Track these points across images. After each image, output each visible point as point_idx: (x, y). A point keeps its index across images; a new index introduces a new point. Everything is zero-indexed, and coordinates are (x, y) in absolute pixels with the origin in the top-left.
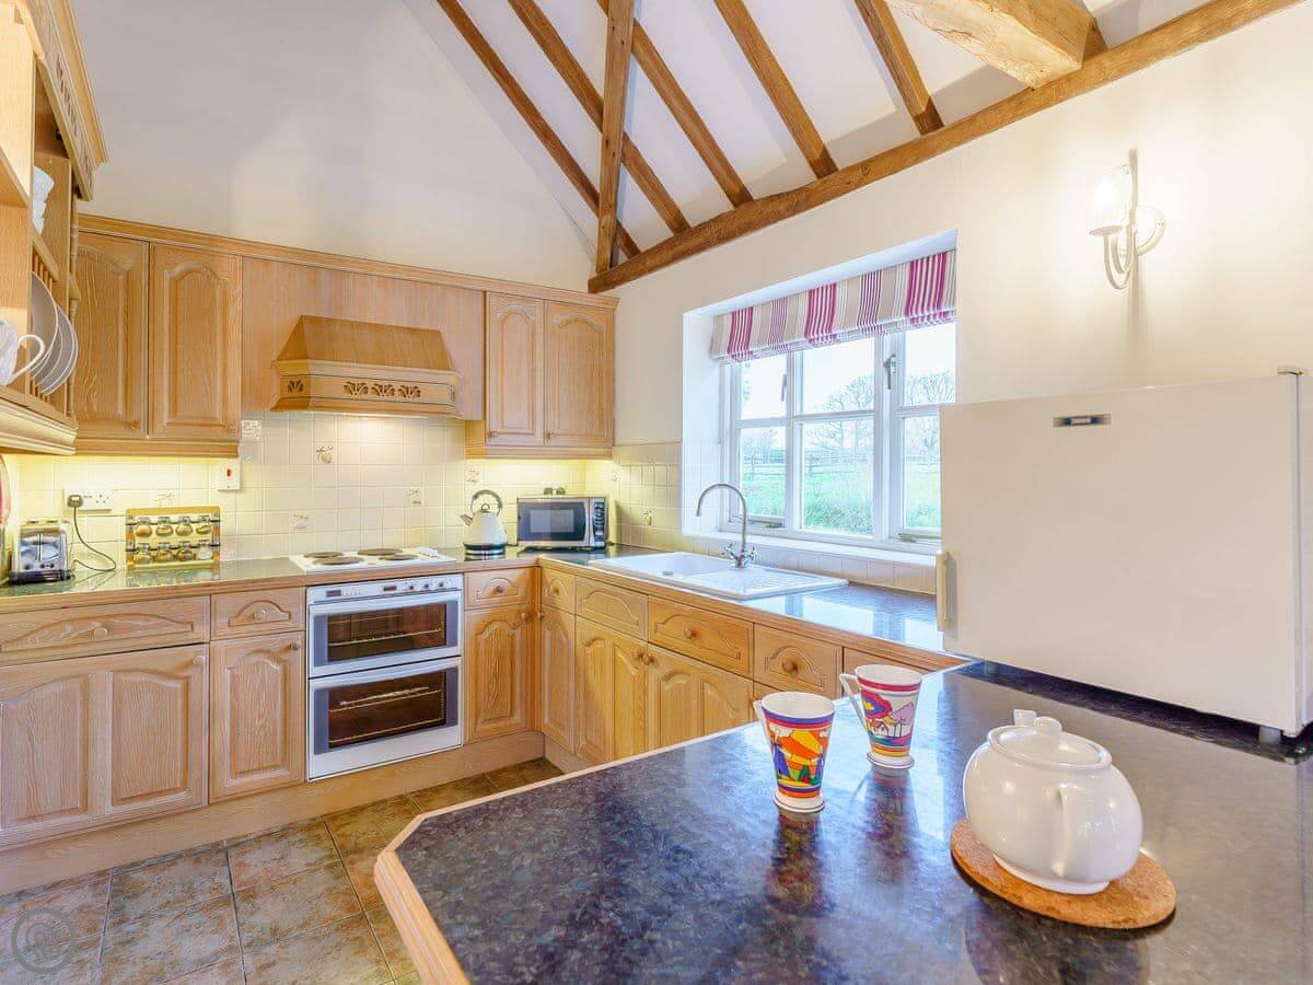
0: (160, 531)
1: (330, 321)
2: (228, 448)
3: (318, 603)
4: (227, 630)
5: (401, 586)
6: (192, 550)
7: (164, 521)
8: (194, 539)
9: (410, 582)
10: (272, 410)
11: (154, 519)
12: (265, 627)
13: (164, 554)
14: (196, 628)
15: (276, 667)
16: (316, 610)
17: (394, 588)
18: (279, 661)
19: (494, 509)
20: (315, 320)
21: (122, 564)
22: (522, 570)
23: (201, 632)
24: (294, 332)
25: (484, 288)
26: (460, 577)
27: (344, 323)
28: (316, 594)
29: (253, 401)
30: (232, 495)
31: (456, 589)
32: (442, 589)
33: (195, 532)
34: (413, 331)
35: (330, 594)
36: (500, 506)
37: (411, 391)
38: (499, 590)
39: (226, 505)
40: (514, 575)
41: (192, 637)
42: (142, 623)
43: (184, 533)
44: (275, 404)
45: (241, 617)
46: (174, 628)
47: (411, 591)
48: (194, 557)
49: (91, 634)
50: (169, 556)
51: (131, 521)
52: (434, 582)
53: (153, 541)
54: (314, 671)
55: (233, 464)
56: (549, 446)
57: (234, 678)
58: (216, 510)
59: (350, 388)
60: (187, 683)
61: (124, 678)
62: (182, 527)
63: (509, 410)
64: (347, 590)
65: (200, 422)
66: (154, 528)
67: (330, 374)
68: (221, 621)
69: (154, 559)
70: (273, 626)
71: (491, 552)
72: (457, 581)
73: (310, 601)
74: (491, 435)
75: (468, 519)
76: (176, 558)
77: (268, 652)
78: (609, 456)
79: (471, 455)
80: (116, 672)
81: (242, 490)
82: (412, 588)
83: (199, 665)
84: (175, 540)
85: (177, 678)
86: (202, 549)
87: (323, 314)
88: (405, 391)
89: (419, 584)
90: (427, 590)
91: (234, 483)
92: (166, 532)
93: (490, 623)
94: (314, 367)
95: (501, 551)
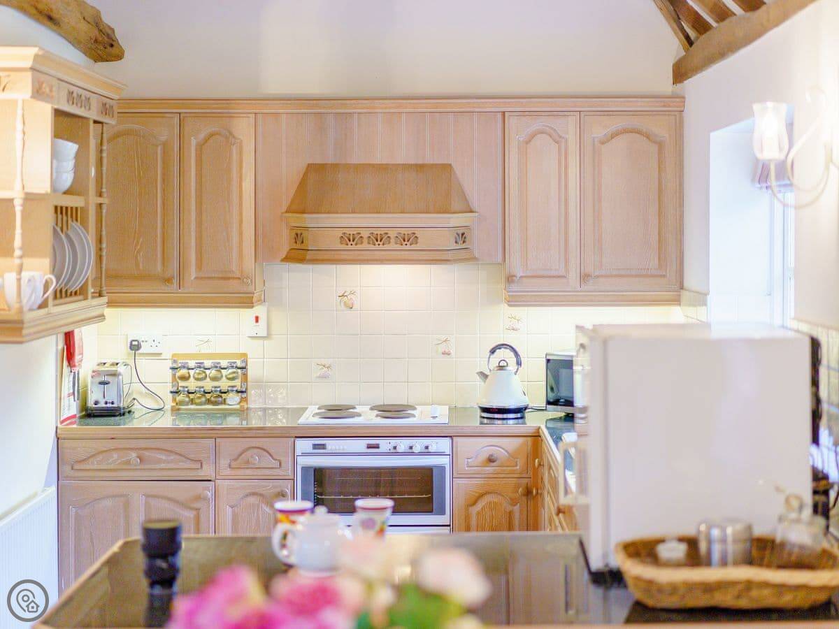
0: (196, 376)
1: (335, 167)
3: (304, 454)
4: (228, 472)
5: (385, 445)
6: (223, 395)
7: (200, 366)
8: (224, 384)
9: (394, 442)
11: (192, 364)
12: (259, 472)
13: (199, 398)
14: (204, 466)
15: (269, 510)
16: (303, 461)
17: (377, 447)
18: (269, 504)
21: (169, 404)
23: (207, 471)
24: (300, 184)
25: (503, 110)
26: (448, 441)
27: (348, 167)
29: (265, 253)
30: (261, 342)
32: (426, 452)
33: (224, 378)
36: (519, 363)
37: (408, 238)
38: (491, 460)
39: (253, 352)
41: (202, 474)
42: (164, 458)
43: (214, 379)
44: (284, 256)
45: (239, 461)
46: (189, 465)
47: (394, 452)
48: (224, 402)
49: (128, 462)
50: (203, 399)
51: (175, 366)
52: (419, 445)
53: (192, 385)
56: (586, 290)
58: (244, 357)
60: (198, 514)
61: (153, 502)
62: (213, 373)
64: (332, 445)
65: (220, 276)
66: (192, 372)
68: (224, 462)
69: (192, 402)
70: (267, 472)
71: (505, 416)
72: (444, 445)
74: (510, 279)
75: (484, 378)
76: (209, 402)
77: (261, 495)
80: (148, 496)
82: (395, 448)
83: (205, 499)
84: (208, 385)
86: (231, 395)
87: (331, 160)
88: (404, 239)
89: (403, 445)
90: (410, 452)
91: (261, 329)
92: (200, 376)
93: (481, 496)
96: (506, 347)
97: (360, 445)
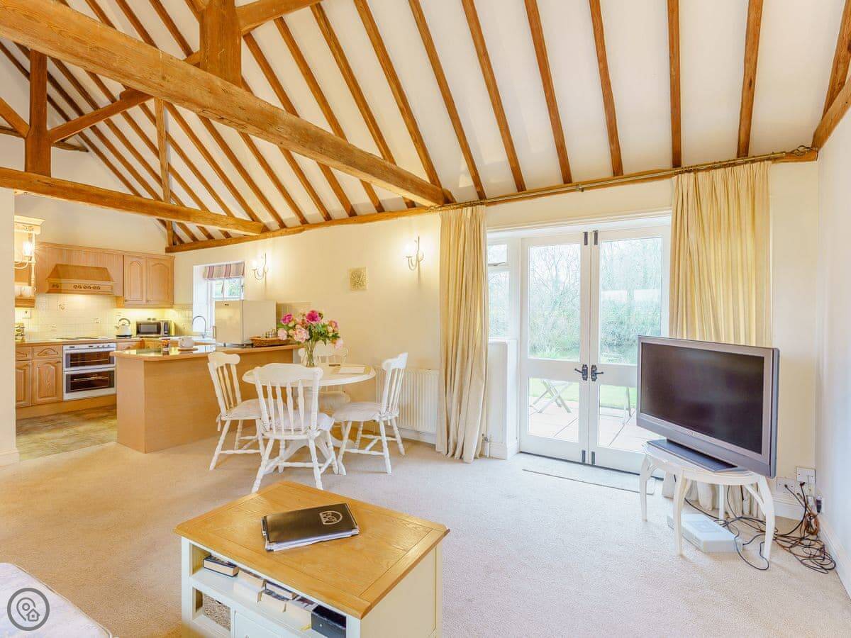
1: (67, 265)
3: (67, 350)
4: (38, 357)
5: (95, 346)
10: (47, 293)
12: (49, 356)
15: (54, 368)
16: (65, 352)
17: (92, 346)
18: (54, 366)
19: (127, 324)
20: (62, 265)
22: (137, 342)
23: (29, 357)
24: (54, 269)
25: (123, 254)
26: (117, 344)
27: (72, 266)
29: (40, 291)
30: (27, 319)
31: (113, 347)
34: (97, 268)
35: (71, 347)
36: (129, 323)
37: (97, 288)
39: (26, 322)
40: (135, 343)
41: (27, 358)
44: (47, 291)
45: (42, 353)
52: (106, 345)
54: (65, 369)
55: (28, 309)
56: (147, 305)
57: (40, 370)
58: (23, 324)
59: (76, 287)
60: (25, 371)
63: (133, 293)
64: (76, 346)
67: (66, 283)
68: (36, 354)
70: (52, 356)
71: (126, 337)
72: (114, 345)
74: (126, 301)
75: (118, 328)
77: (50, 363)
78: (172, 308)
79: (118, 307)
81: (30, 318)
82: (98, 346)
83: (29, 366)
85: (21, 369)
87: (64, 263)
89: (101, 345)
90: (103, 347)
94: (63, 281)
95: (130, 337)
96: (125, 319)
97: (87, 346)
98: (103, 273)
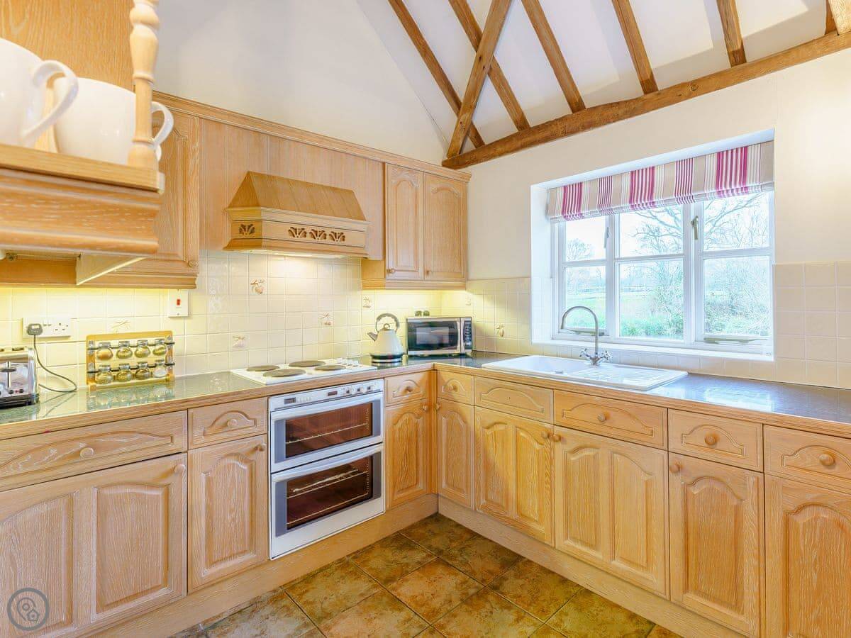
0: (120, 354)
1: (271, 178)
2: (189, 282)
3: (278, 409)
4: (203, 439)
5: (341, 391)
6: (151, 370)
7: (125, 345)
8: (151, 359)
9: (346, 387)
10: (226, 248)
11: (114, 343)
12: (235, 433)
13: (123, 375)
14: (175, 440)
15: (245, 467)
16: (276, 416)
17: (335, 393)
18: (246, 461)
19: (393, 327)
20: (261, 176)
21: (83, 385)
22: (422, 374)
23: (180, 443)
24: (243, 184)
25: (383, 160)
26: (381, 381)
28: (276, 402)
29: (209, 240)
30: (182, 321)
31: (379, 391)
32: (370, 391)
33: (152, 354)
34: (334, 189)
35: (287, 401)
36: (395, 324)
37: (338, 236)
38: (408, 389)
39: (177, 329)
40: (417, 378)
41: (172, 448)
42: (125, 440)
43: (143, 355)
44: (227, 244)
45: (214, 427)
46: (157, 441)
47: (348, 395)
48: (151, 375)
50: (129, 375)
51: (91, 346)
52: (363, 387)
53: (114, 363)
54: (275, 467)
55: (183, 294)
56: (426, 280)
57: (209, 480)
58: (170, 334)
59: (293, 232)
60: (168, 490)
62: (140, 350)
63: (400, 253)
64: (300, 397)
65: (163, 258)
66: (115, 352)
67: (276, 220)
68: (197, 432)
69: (115, 379)
70: (243, 431)
71: (392, 360)
72: (378, 385)
73: (271, 408)
74: (389, 271)
75: (374, 337)
76: (135, 376)
77: (236, 455)
78: (464, 287)
79: (366, 287)
80: (101, 487)
81: (189, 316)
82: (348, 392)
83: (180, 473)
84: (134, 361)
85: (158, 487)
86: (159, 368)
88: (334, 236)
89: (353, 388)
90: (359, 393)
91: (183, 310)
92: (127, 354)
93: (402, 415)
94: (266, 213)
95: (400, 359)
96: (389, 315)
97: (322, 394)
98: (345, 202)
